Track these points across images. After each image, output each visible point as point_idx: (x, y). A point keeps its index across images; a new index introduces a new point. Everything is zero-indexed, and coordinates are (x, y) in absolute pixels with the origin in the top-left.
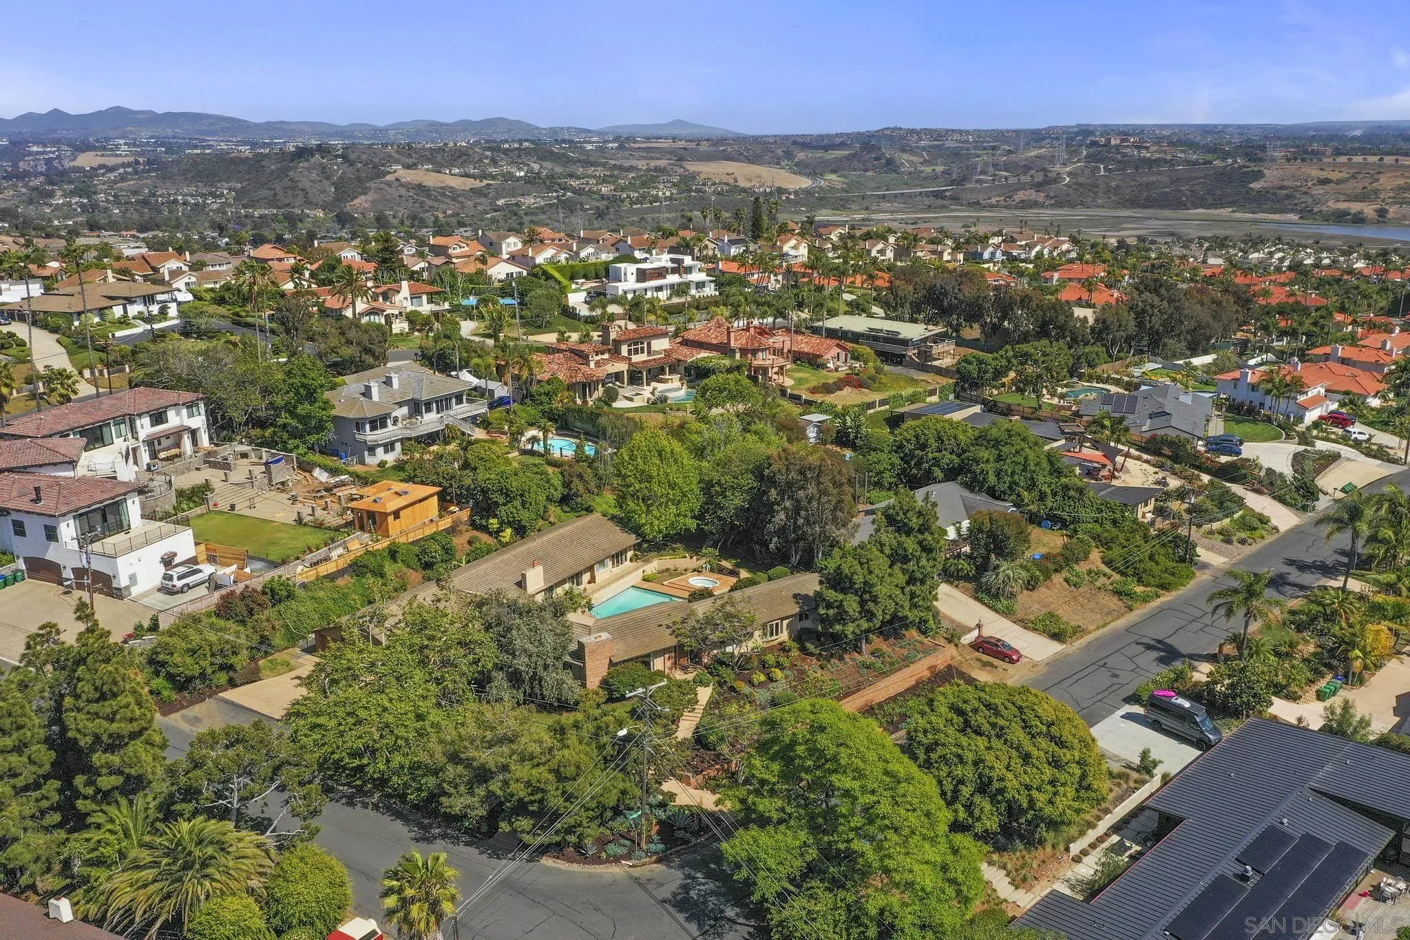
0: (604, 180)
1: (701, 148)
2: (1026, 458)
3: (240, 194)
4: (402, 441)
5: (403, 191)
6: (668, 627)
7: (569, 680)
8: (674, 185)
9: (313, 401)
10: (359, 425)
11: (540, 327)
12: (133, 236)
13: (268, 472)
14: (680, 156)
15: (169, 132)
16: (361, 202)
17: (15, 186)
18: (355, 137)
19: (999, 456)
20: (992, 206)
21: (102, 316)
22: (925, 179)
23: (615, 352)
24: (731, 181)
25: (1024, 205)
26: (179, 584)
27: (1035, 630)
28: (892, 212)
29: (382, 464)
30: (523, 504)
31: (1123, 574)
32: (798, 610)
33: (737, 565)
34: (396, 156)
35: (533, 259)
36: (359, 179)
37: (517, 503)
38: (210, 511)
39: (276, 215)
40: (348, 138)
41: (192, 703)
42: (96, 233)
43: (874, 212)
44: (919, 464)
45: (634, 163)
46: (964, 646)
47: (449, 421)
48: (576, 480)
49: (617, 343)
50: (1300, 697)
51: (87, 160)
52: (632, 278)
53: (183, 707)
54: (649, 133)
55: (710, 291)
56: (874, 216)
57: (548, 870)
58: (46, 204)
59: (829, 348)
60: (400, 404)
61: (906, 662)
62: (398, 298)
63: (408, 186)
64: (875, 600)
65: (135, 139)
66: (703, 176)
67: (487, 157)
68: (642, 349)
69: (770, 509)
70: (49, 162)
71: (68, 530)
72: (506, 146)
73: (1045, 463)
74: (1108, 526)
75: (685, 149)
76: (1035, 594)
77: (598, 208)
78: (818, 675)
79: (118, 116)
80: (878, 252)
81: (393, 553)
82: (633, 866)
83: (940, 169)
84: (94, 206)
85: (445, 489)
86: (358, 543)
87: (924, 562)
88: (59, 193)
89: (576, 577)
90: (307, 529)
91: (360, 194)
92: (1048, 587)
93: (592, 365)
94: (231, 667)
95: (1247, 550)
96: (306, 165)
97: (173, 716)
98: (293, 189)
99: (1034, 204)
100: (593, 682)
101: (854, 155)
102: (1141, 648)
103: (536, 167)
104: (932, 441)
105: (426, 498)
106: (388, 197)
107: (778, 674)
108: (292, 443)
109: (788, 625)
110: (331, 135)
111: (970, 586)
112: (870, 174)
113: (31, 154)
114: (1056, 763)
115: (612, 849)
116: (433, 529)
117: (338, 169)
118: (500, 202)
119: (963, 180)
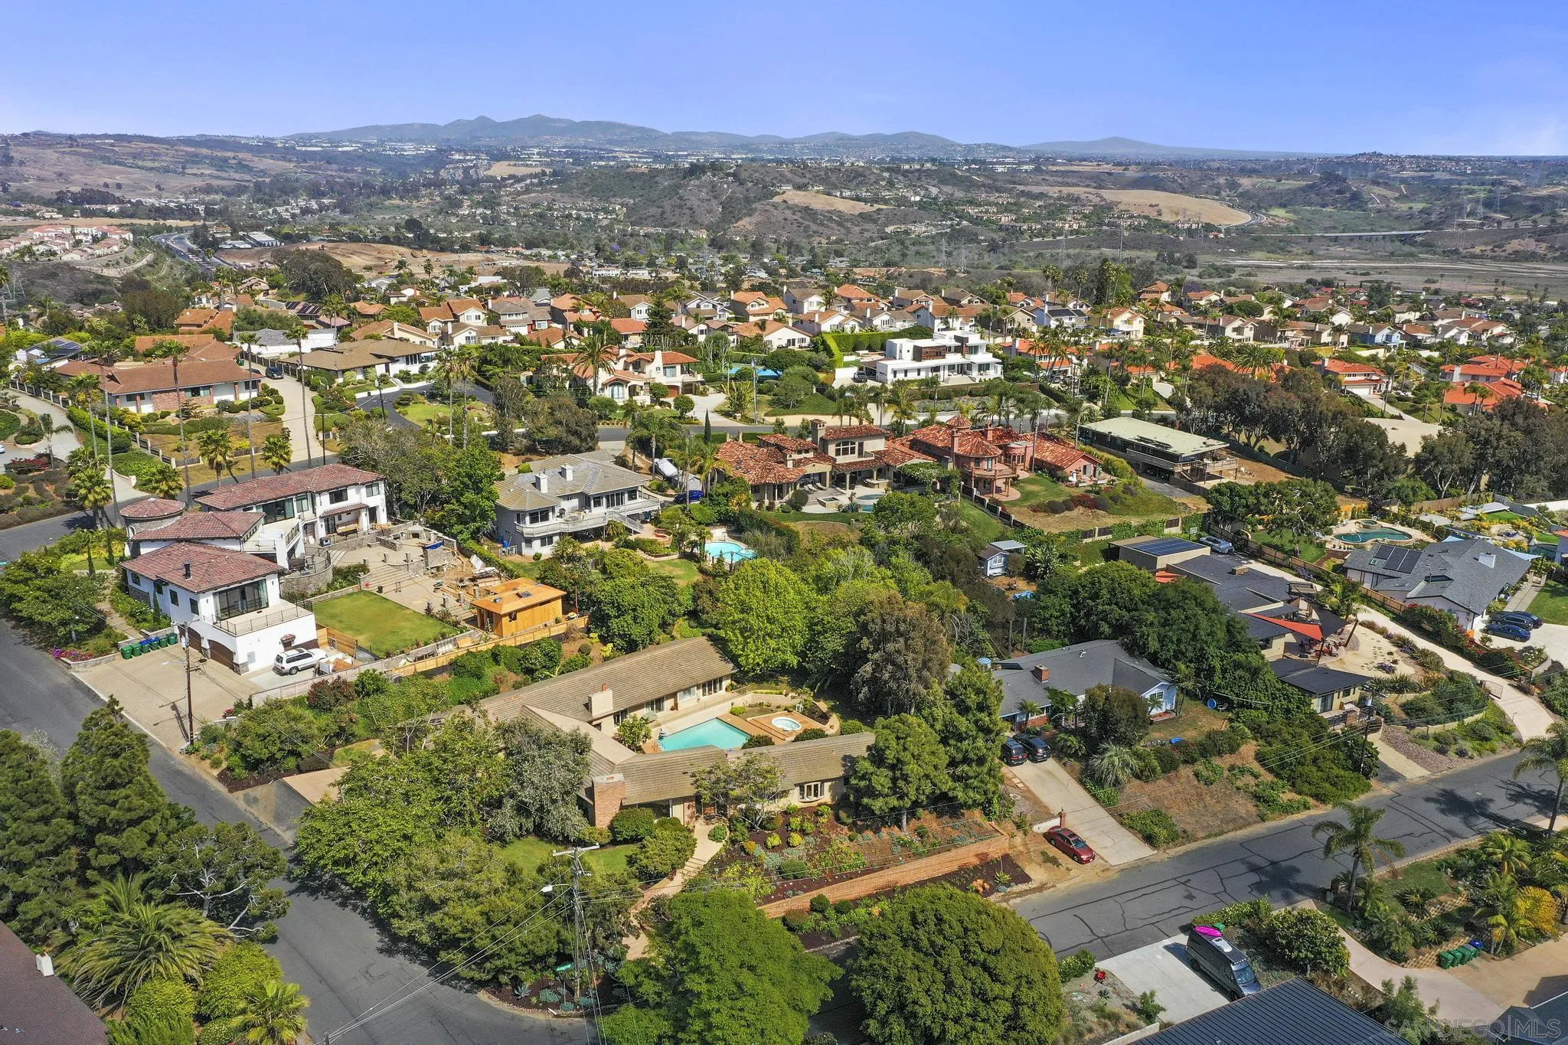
0: (1006, 209)
1: (1128, 174)
2: (1197, 627)
3: (631, 210)
4: (561, 534)
5: (788, 214)
6: (693, 775)
7: (576, 817)
8: (1085, 216)
9: (478, 490)
10: (520, 516)
11: (788, 406)
12: (517, 253)
13: (425, 556)
14: (1099, 181)
15: (582, 141)
16: (746, 223)
17: (431, 194)
18: (761, 151)
19: (1166, 620)
20: (1474, 256)
21: (365, 373)
22: (1397, 218)
23: (821, 453)
24: (1153, 214)
25: (1518, 257)
26: (288, 667)
27: (1131, 828)
28: (1342, 258)
29: (537, 557)
30: (635, 619)
31: (1278, 775)
32: (841, 773)
33: (833, 709)
34: (790, 176)
35: (819, 325)
36: (747, 200)
37: (628, 618)
38: (361, 591)
39: (659, 235)
40: (751, 151)
41: (258, 783)
42: (486, 248)
43: (1320, 258)
44: (1088, 615)
45: (1044, 189)
46: (1035, 835)
47: (616, 518)
48: (705, 597)
49: (825, 442)
50: (1406, 960)
51: (500, 170)
52: (908, 356)
53: (249, 786)
54: (1077, 152)
55: (995, 373)
56: (1317, 263)
57: (479, 1003)
58: (454, 214)
59: (1073, 461)
60: (568, 497)
61: (951, 844)
62: (649, 368)
63: (794, 209)
64: (905, 778)
65: (548, 149)
66: (1121, 207)
67: (883, 179)
68: (853, 449)
69: (862, 657)
70: (466, 170)
71: (208, 606)
72: (907, 167)
73: (1221, 634)
74: (1279, 717)
75: (1110, 174)
76: (1148, 787)
77: (993, 240)
78: (844, 847)
79: (539, 124)
80: (1235, 330)
81: (495, 656)
82: (558, 1016)
83: (1418, 206)
84: (495, 219)
85: (569, 593)
86: (470, 641)
87: (980, 743)
88: (467, 203)
89: (657, 703)
90: (431, 621)
91: (746, 215)
92: (1169, 780)
93: (790, 464)
94: (299, 755)
95: (1464, 765)
96: (697, 182)
97: (236, 794)
98: (680, 207)
99: (1533, 257)
100: (603, 820)
101: (1311, 187)
102: (1243, 868)
103: (934, 191)
104: (1104, 592)
105: (548, 602)
106: (773, 220)
107: (796, 839)
108: (457, 528)
109: (831, 788)
110: (735, 148)
111: (1077, 765)
112: (1329, 209)
113: (452, 162)
114: (982, 996)
115: (548, 995)
116: (546, 634)
117: (728, 188)
118: (889, 230)
119: (1444, 220)
